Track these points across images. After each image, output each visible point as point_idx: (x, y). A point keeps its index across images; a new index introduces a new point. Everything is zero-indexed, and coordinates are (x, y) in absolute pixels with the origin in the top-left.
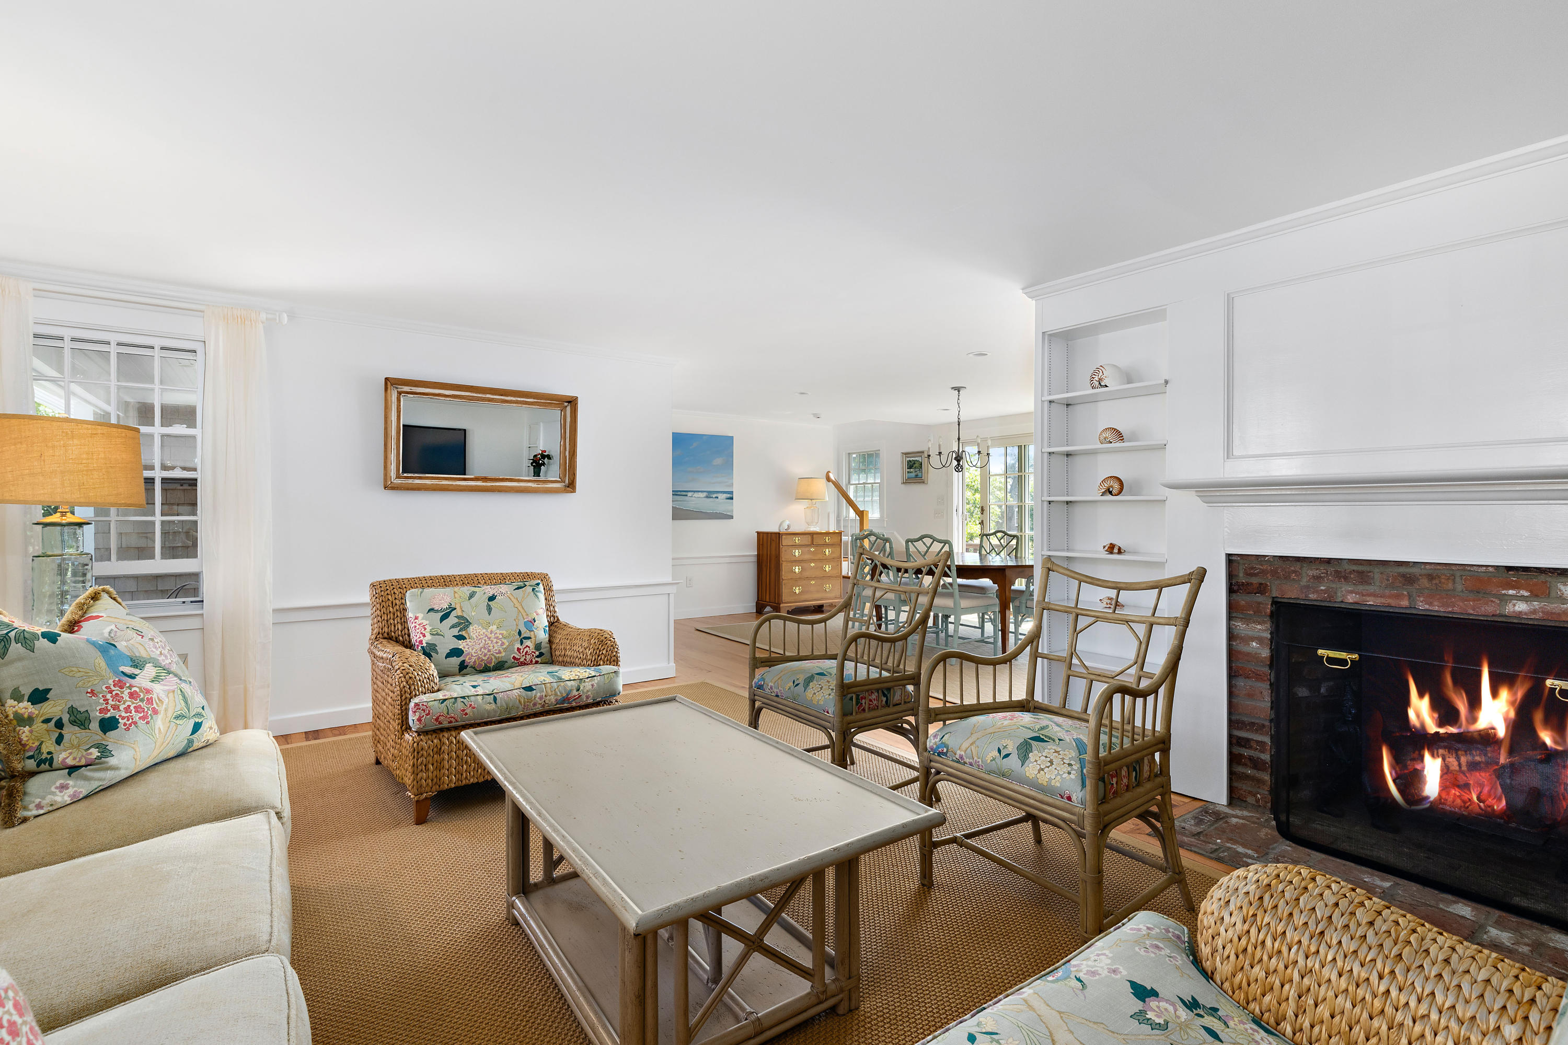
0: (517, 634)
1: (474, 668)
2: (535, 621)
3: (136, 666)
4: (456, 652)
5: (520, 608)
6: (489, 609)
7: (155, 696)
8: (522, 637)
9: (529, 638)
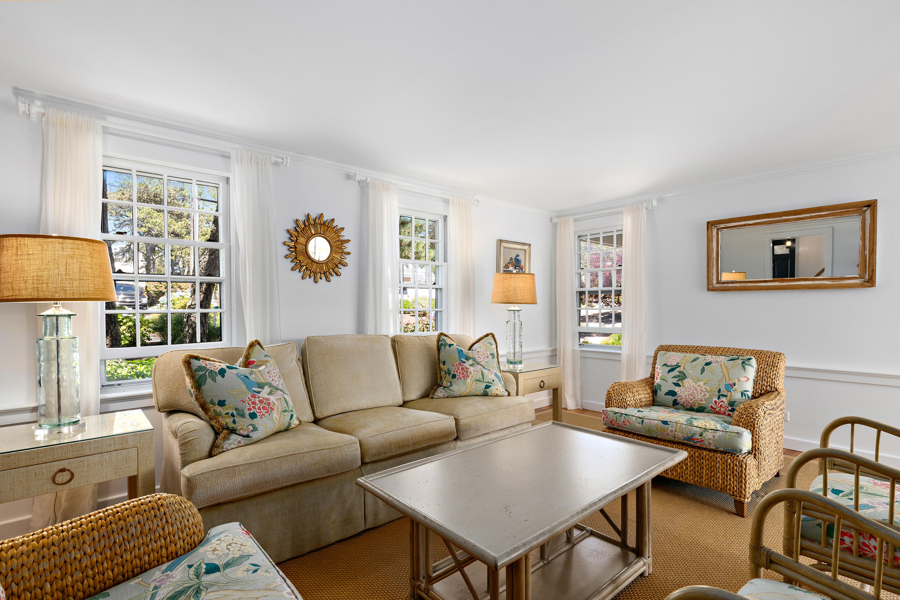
0: (717, 391)
1: (683, 406)
2: (735, 385)
3: (466, 359)
4: (672, 393)
5: (726, 374)
6: (703, 370)
7: (469, 371)
8: (721, 393)
9: (726, 396)
